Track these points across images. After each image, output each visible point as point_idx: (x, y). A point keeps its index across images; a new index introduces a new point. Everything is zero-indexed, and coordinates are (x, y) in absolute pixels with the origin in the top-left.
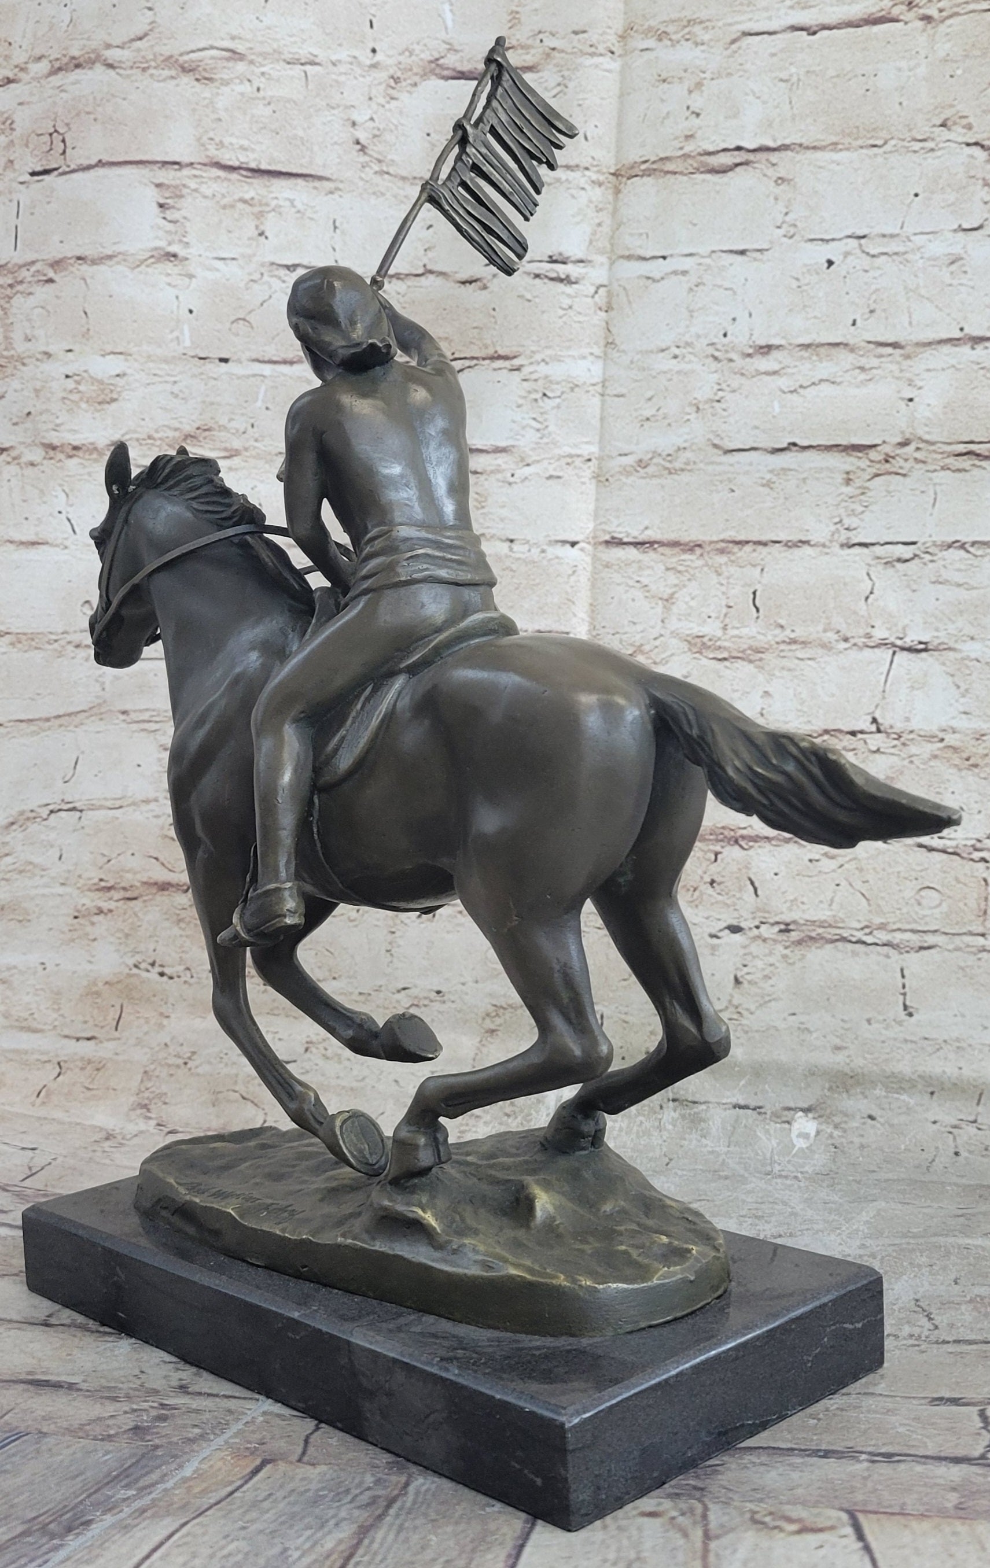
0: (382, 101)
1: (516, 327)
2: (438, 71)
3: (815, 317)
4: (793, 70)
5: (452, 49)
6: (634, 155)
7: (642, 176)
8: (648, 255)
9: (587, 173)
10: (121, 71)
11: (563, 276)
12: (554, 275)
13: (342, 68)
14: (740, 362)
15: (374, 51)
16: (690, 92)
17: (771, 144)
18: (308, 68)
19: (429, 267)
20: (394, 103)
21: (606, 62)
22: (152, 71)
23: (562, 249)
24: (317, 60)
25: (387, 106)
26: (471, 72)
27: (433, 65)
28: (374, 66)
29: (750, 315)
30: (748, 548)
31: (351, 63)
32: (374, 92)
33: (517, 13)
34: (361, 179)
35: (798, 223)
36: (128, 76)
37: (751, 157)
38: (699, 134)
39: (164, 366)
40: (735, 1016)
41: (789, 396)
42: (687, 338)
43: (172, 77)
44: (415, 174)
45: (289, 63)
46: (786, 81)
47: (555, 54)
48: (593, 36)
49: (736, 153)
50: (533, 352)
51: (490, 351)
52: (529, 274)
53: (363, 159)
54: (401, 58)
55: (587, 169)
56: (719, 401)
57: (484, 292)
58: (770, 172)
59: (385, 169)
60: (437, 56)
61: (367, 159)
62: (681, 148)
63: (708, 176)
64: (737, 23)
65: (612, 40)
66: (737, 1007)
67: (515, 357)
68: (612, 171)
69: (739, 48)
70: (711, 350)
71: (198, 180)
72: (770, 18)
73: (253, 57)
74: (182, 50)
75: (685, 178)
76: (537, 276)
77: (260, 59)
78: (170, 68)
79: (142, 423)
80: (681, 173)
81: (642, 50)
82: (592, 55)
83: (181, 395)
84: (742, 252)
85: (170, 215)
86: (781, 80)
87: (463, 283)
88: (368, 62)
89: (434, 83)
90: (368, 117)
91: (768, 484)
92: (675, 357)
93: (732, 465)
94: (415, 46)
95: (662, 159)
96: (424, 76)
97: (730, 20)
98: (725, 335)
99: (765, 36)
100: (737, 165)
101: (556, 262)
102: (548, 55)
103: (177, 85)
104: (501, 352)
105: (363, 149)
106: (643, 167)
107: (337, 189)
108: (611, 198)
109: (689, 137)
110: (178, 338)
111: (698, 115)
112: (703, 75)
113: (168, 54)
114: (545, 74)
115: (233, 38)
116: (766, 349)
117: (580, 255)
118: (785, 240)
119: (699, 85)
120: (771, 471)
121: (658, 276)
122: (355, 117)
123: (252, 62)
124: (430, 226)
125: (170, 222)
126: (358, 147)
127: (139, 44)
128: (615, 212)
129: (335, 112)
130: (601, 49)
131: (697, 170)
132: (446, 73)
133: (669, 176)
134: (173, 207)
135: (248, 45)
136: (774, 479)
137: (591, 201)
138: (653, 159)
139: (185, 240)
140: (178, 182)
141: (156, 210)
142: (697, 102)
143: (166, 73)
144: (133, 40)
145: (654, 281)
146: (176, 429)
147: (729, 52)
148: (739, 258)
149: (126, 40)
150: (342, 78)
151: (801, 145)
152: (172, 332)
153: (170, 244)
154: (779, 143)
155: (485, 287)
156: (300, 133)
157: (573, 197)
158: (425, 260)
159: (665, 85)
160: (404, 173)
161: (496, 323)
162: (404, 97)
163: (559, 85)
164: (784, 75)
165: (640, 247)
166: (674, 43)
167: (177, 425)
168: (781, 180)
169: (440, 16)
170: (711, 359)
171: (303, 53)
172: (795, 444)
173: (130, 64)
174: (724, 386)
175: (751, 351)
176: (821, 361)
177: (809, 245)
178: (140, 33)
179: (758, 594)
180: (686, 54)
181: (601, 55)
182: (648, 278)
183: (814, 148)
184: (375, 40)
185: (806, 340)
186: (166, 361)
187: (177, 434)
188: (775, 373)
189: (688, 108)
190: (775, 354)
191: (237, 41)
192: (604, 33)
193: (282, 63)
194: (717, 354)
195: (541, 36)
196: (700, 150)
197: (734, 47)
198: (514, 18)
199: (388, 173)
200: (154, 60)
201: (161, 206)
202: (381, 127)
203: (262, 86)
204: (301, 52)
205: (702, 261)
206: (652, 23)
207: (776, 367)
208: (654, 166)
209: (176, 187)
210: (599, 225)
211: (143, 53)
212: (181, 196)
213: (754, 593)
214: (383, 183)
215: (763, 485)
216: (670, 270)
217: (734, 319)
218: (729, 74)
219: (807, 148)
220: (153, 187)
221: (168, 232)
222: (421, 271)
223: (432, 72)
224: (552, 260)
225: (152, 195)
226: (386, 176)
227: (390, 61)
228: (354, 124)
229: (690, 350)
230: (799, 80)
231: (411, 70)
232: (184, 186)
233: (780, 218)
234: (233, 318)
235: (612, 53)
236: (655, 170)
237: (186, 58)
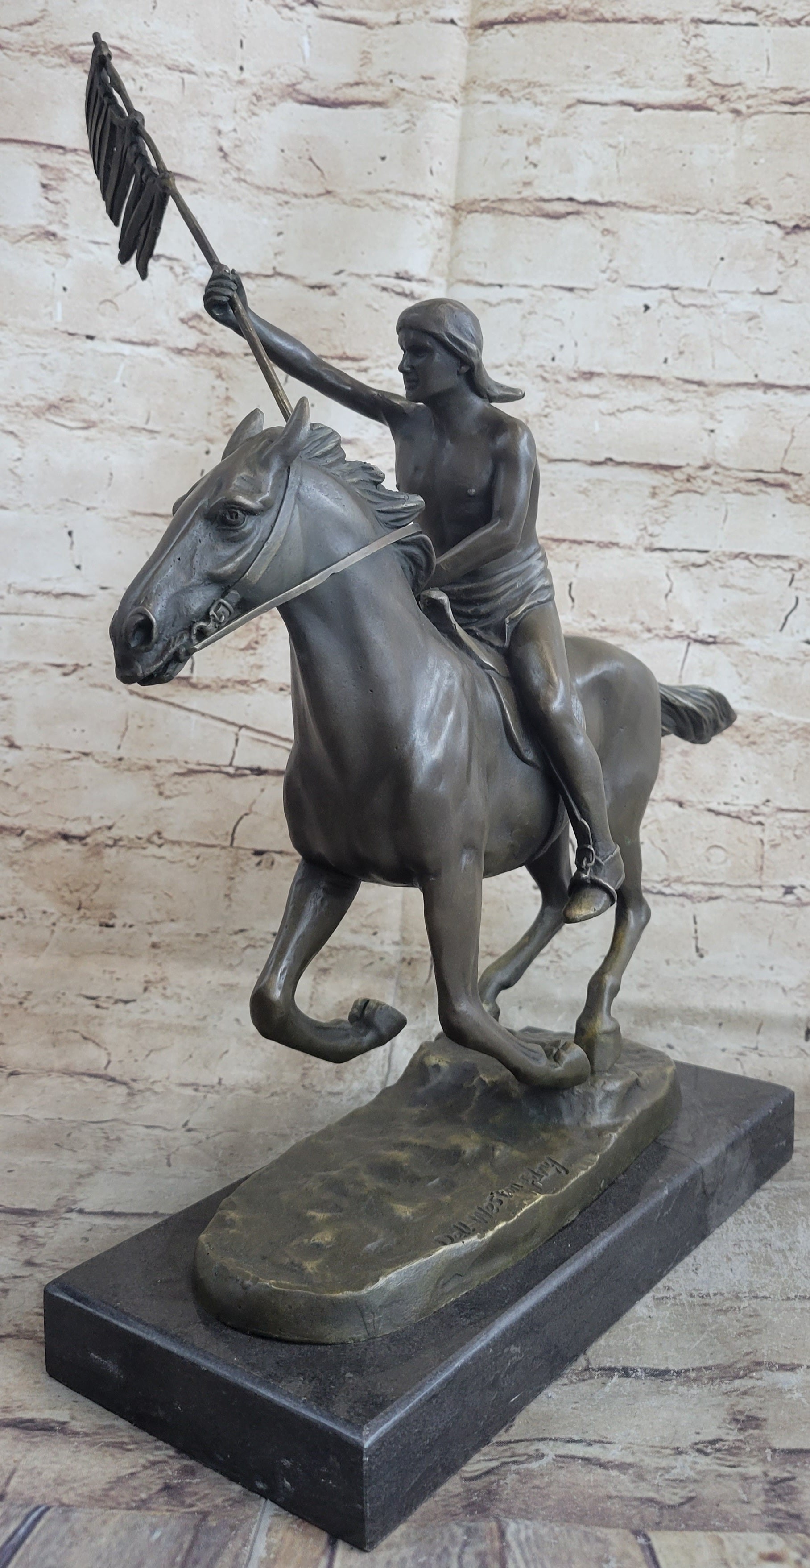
0: (244, 114)
1: (364, 333)
2: (294, 95)
3: (632, 353)
4: (621, 138)
5: (308, 77)
6: (474, 192)
7: (482, 212)
8: (486, 281)
9: (431, 203)
10: (9, 53)
11: (408, 292)
12: (399, 290)
13: (214, 80)
14: (565, 384)
15: (241, 68)
16: (529, 144)
17: (599, 199)
18: (186, 76)
19: (279, 270)
20: (255, 119)
21: (450, 107)
22: (41, 57)
23: (407, 268)
24: (194, 70)
25: (249, 121)
26: (323, 100)
27: (290, 89)
28: (241, 82)
29: (576, 344)
30: (565, 546)
31: (222, 77)
32: (238, 106)
33: (369, 53)
34: (222, 183)
35: (621, 271)
36: (17, 58)
37: (582, 208)
38: (536, 183)
39: (36, 338)
40: (555, 959)
41: (608, 418)
42: (519, 358)
43: (62, 66)
44: (269, 185)
45: (169, 68)
46: (615, 147)
47: (404, 94)
48: (440, 83)
49: (569, 203)
50: (379, 357)
51: (339, 352)
52: (376, 286)
53: (225, 165)
54: (264, 79)
55: (431, 199)
56: (546, 416)
57: (333, 298)
58: (598, 223)
59: (243, 177)
60: (294, 81)
61: (228, 165)
62: (519, 193)
63: (543, 220)
64: (575, 91)
65: (455, 89)
66: (557, 951)
67: (362, 359)
68: (452, 204)
69: (575, 113)
70: (540, 371)
71: (80, 166)
72: (602, 91)
73: (138, 58)
74: (73, 41)
75: (522, 219)
76: (384, 289)
77: (145, 61)
78: (59, 57)
79: (12, 391)
80: (519, 214)
81: (484, 103)
82: (440, 100)
83: (49, 367)
84: (571, 290)
85: (52, 195)
86: (610, 146)
87: (313, 287)
88: (236, 78)
89: (290, 106)
90: (231, 128)
91: (585, 492)
92: (508, 374)
93: (554, 473)
94: (276, 70)
95: (500, 200)
96: (283, 97)
97: (566, 87)
98: (553, 359)
99: (598, 107)
100: (569, 214)
101: (402, 278)
102: (397, 95)
103: (66, 74)
104: (350, 353)
105: (225, 156)
106: (483, 204)
107: (201, 190)
108: (450, 228)
109: (527, 184)
110: (51, 313)
111: (535, 166)
112: (540, 132)
113: (58, 42)
114: (395, 111)
115: (122, 37)
116: (589, 375)
117: (423, 274)
118: (609, 284)
119: (537, 140)
120: (588, 481)
121: (494, 301)
122: (221, 126)
123: (137, 62)
124: (280, 234)
125: (52, 202)
126: (221, 154)
127: (28, 29)
128: (453, 241)
129: (205, 119)
130: (447, 96)
131: (533, 214)
132: (302, 98)
133: (507, 215)
134: (55, 189)
135: (136, 46)
136: (590, 487)
137: (433, 228)
138: (492, 198)
139: (65, 221)
140: (61, 166)
141: (40, 189)
142: (535, 154)
143: (56, 60)
144: (21, 24)
145: (491, 305)
146: (42, 399)
147: (565, 115)
148: (568, 294)
149: (16, 23)
150: (213, 90)
151: (625, 204)
152: (46, 306)
153: (50, 223)
154: (606, 199)
155: (334, 294)
156: (174, 134)
157: (419, 223)
158: (275, 263)
159: (506, 136)
160: (260, 183)
161: (345, 327)
162: (264, 114)
163: (407, 122)
164: (612, 141)
165: (479, 274)
166: (516, 100)
167: (43, 395)
168: (606, 232)
169: (299, 46)
170: (539, 379)
171: (183, 60)
172: (611, 460)
173: (18, 46)
174: (551, 403)
175: (575, 375)
176: (636, 390)
177: (629, 290)
178: (30, 19)
179: (573, 586)
180: (525, 111)
181: (446, 101)
182: (485, 302)
183: (637, 208)
184: (243, 59)
185: (624, 371)
186: (38, 334)
187: (42, 403)
188: (596, 397)
189: (527, 158)
190: (596, 380)
191: (125, 41)
192: (449, 83)
193: (164, 68)
194: (546, 375)
195: (391, 77)
196: (536, 196)
197: (570, 111)
198: (366, 57)
199: (245, 181)
200: (44, 46)
201: (44, 186)
202: (243, 138)
203: (144, 86)
204: (181, 60)
205: (535, 292)
206: (495, 80)
207: (597, 391)
208: (494, 205)
209: (59, 170)
210: (440, 250)
211: (32, 38)
212: (64, 180)
213: (570, 585)
214: (241, 189)
215: (580, 492)
216: (505, 297)
217: (562, 347)
218: (565, 135)
219: (630, 207)
220: (37, 167)
221: (50, 212)
222: (270, 272)
223: (289, 95)
224: (398, 277)
225: (35, 175)
226: (243, 184)
227: (254, 80)
228: (219, 132)
229: (521, 369)
230: (625, 148)
231: (271, 90)
232: (68, 170)
233: (604, 264)
234: (101, 299)
235: (456, 101)
236: (494, 209)
237: (76, 49)
